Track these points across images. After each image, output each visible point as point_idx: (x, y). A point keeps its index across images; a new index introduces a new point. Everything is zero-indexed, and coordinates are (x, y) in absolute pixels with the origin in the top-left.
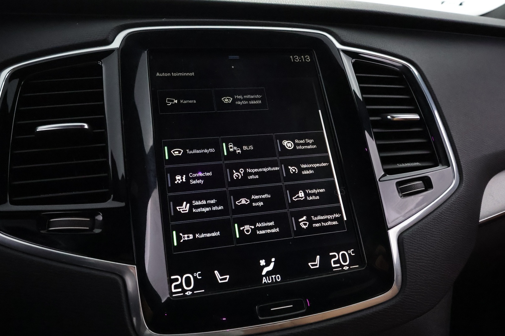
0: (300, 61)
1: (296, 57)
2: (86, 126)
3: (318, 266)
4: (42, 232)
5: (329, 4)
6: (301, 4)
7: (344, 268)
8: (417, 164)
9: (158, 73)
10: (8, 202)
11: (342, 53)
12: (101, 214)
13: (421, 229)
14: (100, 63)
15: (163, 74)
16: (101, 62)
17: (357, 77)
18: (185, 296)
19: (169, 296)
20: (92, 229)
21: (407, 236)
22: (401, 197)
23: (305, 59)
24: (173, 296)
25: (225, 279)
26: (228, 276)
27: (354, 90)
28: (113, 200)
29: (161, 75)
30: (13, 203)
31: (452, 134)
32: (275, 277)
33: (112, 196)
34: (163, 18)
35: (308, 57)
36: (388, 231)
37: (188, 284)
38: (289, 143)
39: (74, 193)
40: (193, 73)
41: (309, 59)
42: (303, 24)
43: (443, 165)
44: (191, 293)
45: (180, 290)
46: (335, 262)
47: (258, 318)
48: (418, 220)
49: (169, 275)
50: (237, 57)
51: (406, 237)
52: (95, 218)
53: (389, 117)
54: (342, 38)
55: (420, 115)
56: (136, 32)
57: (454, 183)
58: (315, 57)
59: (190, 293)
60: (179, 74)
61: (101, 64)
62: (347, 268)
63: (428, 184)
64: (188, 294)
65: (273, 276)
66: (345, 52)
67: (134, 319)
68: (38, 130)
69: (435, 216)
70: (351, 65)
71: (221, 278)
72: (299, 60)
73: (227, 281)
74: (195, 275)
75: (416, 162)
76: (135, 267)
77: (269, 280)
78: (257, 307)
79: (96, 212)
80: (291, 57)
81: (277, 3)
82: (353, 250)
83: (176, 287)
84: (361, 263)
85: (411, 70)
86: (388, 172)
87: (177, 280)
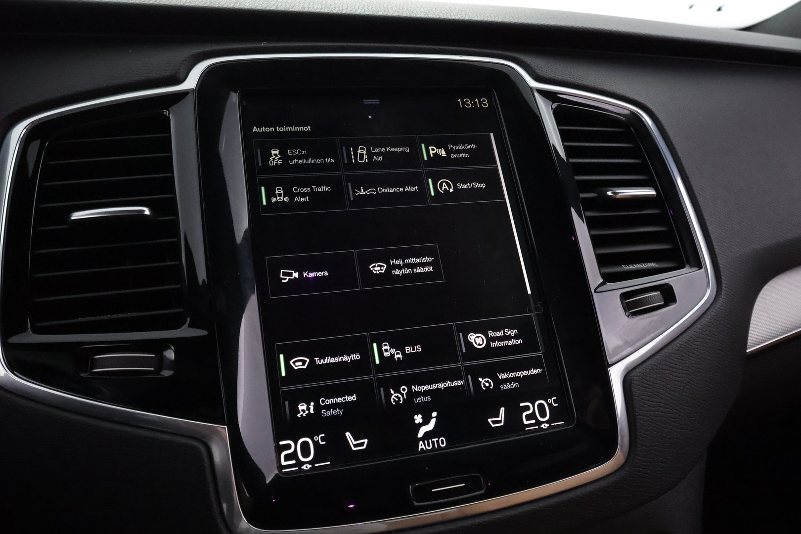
0: (473, 106)
1: (467, 101)
2: (147, 212)
3: (502, 424)
4: (82, 375)
5: (517, 17)
6: (473, 19)
7: (542, 426)
8: (652, 265)
9: (255, 127)
10: (29, 330)
11: (536, 95)
12: (172, 347)
13: (658, 365)
14: (166, 113)
15: (263, 129)
16: (169, 111)
17: (560, 131)
18: (301, 470)
19: (277, 472)
20: (159, 369)
21: (638, 376)
22: (628, 317)
23: (480, 103)
24: (283, 471)
25: (362, 444)
26: (366, 441)
27: (553, 145)
28: (190, 326)
29: (260, 130)
30: (37, 331)
31: (705, 217)
32: (438, 442)
33: (188, 319)
34: (262, 41)
35: (485, 101)
36: (609, 369)
37: (306, 453)
38: (478, 337)
39: (129, 314)
40: (309, 127)
41: (486, 104)
42: (477, 50)
43: (691, 267)
44: (311, 466)
45: (294, 462)
46: (529, 417)
47: (413, 503)
48: (653, 352)
49: (277, 438)
50: (376, 102)
51: (635, 378)
52: (163, 353)
53: (609, 193)
54: (537, 71)
55: (656, 190)
56: (221, 64)
57: (708, 294)
58: (496, 101)
59: (309, 466)
60: (287, 128)
61: (167, 115)
62: (547, 425)
63: (668, 295)
64: (306, 469)
65: (435, 440)
66: (542, 92)
67: (224, 506)
68: (72, 218)
69: (679, 345)
70: (550, 113)
71: (355, 443)
72: (472, 104)
73: (364, 447)
74: (316, 438)
75: (650, 262)
76: (225, 428)
77: (429, 446)
78: (410, 487)
79: (164, 344)
80: (459, 100)
81: (438, 17)
82: (555, 398)
83: (287, 458)
84: (567, 418)
85: (644, 119)
86: (608, 278)
87: (288, 447)
